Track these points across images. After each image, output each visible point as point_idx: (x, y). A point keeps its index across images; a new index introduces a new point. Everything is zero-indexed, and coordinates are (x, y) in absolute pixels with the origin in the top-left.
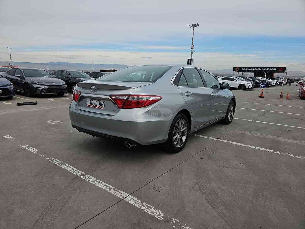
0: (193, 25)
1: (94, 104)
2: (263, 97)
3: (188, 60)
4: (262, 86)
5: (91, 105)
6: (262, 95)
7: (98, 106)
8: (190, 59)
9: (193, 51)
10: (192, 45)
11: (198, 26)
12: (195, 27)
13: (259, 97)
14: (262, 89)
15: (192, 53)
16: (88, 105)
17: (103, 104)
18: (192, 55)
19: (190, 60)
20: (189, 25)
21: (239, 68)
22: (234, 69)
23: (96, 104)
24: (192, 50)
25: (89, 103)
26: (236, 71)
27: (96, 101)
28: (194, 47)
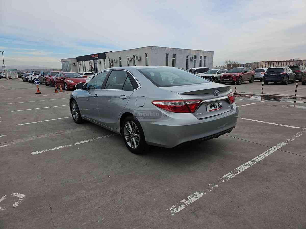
1: (214, 108)
2: (40, 93)
4: (36, 82)
5: (211, 109)
6: (39, 91)
7: (218, 108)
13: (36, 93)
14: (37, 85)
16: (209, 111)
17: (221, 105)
23: (216, 107)
25: (209, 108)
27: (215, 104)
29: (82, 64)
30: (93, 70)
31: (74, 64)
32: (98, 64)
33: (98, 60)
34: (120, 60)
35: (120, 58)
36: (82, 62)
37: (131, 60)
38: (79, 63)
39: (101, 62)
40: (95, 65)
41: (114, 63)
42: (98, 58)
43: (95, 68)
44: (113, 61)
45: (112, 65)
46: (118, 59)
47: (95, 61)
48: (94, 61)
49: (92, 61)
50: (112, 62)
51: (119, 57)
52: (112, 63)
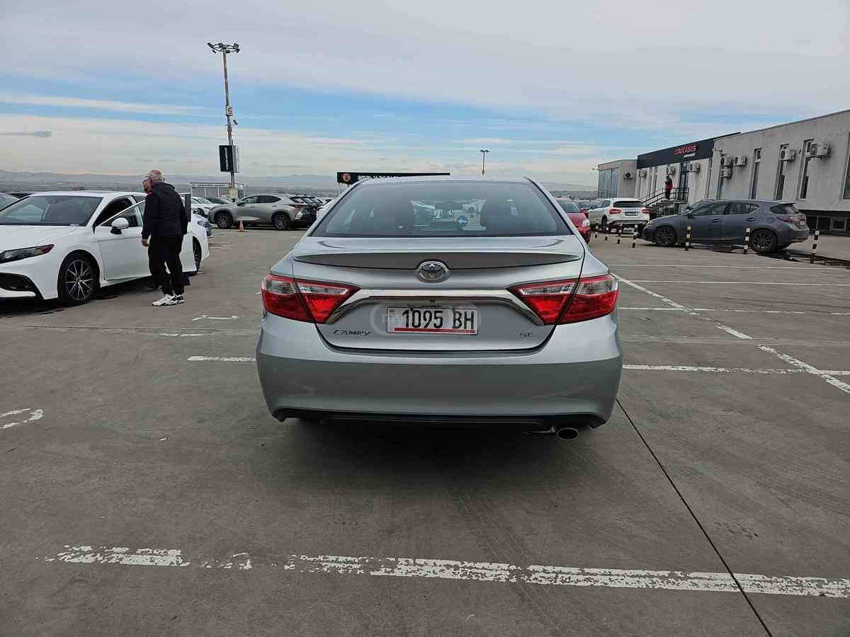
0: (221, 45)
3: (222, 148)
5: (411, 327)
7: (447, 326)
8: (227, 146)
9: (232, 123)
10: (227, 105)
11: (238, 50)
12: (228, 52)
15: (230, 130)
18: (230, 135)
19: (226, 149)
20: (209, 44)
21: (351, 173)
22: (340, 177)
23: (436, 321)
24: (228, 121)
25: (397, 322)
26: (343, 182)
28: (233, 110)
29: (648, 176)
30: (672, 191)
31: (628, 175)
32: (691, 175)
33: (692, 162)
34: (757, 161)
35: (758, 152)
36: (648, 169)
37: (795, 156)
38: (641, 173)
39: (699, 169)
40: (683, 176)
41: (736, 170)
42: (693, 155)
43: (682, 186)
44: (732, 164)
45: (727, 177)
46: (751, 155)
47: (685, 165)
48: (682, 164)
49: (677, 166)
50: (730, 166)
51: (756, 150)
52: (730, 168)
